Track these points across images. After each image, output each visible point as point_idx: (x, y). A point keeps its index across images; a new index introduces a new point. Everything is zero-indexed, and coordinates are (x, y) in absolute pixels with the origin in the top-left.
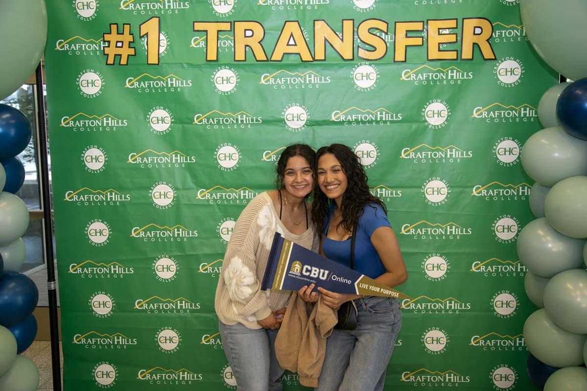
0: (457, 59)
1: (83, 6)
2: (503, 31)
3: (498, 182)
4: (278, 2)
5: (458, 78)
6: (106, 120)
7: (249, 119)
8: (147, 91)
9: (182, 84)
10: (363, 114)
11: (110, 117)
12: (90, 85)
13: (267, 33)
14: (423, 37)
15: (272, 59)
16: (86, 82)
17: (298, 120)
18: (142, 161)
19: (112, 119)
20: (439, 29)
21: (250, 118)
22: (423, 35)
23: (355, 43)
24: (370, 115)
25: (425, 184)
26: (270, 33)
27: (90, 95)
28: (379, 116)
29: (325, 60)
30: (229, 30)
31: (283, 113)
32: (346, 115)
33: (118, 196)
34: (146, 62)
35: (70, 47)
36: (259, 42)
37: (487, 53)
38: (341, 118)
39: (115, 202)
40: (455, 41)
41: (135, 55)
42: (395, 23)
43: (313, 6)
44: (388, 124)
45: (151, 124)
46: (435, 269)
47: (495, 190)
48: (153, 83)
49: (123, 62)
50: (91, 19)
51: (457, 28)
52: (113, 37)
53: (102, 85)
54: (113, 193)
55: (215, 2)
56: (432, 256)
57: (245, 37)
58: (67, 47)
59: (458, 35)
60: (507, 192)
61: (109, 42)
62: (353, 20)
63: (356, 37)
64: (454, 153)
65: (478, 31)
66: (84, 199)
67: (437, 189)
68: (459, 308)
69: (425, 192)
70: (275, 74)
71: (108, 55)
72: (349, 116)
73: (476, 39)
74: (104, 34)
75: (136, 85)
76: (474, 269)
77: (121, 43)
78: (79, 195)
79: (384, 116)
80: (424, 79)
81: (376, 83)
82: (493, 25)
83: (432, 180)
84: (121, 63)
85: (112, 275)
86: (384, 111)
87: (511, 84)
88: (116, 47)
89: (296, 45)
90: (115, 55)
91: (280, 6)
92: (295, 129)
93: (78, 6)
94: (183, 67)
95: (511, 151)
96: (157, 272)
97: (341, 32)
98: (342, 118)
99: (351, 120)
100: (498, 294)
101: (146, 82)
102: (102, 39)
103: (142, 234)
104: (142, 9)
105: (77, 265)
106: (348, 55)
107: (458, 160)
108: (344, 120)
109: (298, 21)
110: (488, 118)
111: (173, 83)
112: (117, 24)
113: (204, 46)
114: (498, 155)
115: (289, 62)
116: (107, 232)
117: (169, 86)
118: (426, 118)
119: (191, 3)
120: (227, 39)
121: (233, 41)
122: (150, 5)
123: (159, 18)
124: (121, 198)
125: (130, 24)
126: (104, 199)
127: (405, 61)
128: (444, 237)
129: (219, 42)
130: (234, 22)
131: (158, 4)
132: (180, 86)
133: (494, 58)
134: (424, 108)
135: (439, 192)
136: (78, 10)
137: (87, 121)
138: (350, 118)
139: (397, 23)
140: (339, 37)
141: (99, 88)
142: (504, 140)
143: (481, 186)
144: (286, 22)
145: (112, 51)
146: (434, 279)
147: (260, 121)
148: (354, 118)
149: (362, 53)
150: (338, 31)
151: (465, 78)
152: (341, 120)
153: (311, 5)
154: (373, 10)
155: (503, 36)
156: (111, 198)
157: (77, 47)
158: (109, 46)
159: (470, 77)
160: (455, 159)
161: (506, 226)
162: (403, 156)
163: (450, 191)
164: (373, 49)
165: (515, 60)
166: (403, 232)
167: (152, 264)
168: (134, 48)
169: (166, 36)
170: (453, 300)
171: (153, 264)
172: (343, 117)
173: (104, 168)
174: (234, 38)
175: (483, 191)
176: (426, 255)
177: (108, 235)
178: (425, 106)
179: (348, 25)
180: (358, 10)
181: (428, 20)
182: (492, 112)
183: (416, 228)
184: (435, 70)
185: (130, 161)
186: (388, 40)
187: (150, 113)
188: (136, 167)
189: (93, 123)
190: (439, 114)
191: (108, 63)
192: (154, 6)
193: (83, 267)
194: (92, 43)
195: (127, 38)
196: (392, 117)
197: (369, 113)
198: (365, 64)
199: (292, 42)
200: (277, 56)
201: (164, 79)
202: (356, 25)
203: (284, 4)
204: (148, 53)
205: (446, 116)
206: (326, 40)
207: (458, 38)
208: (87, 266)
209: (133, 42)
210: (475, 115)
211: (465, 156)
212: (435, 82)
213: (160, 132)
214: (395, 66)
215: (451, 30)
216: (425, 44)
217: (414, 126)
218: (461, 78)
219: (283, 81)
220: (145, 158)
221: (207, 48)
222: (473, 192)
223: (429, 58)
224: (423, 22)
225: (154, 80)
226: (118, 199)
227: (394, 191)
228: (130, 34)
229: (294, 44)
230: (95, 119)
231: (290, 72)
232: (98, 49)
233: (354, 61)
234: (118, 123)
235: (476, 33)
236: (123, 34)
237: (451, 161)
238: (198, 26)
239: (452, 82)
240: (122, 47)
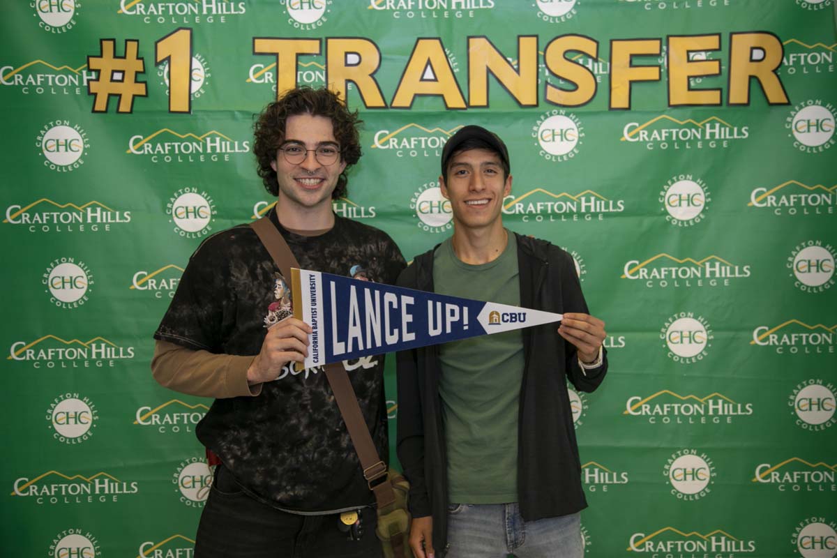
0: (721, 104)
1: (51, 6)
2: (802, 55)
3: (798, 320)
4: (404, 5)
5: (723, 137)
6: (92, 212)
7: (352, 211)
8: (168, 159)
9: (232, 147)
10: (556, 200)
11: (99, 206)
12: (62, 148)
13: (386, 59)
14: (660, 67)
15: (394, 105)
16: (55, 143)
17: (440, 212)
18: (158, 285)
19: (103, 210)
20: (688, 52)
21: (354, 209)
22: (660, 61)
23: (540, 75)
24: (569, 204)
25: (667, 324)
26: (391, 60)
27: (61, 167)
28: (584, 204)
29: (487, 106)
30: (318, 52)
31: (413, 200)
32: (526, 203)
33: (111, 350)
34: (168, 109)
35: (24, 80)
36: (372, 75)
37: (775, 94)
38: (517, 209)
39: (106, 361)
40: (717, 72)
41: (146, 96)
42: (611, 41)
43: (465, 12)
44: (600, 218)
45: (176, 219)
46: (689, 477)
47: (793, 336)
48: (179, 146)
49: (125, 107)
50: (64, 30)
51: (720, 49)
52: (106, 63)
53: (85, 150)
54: (103, 345)
55: (292, 3)
56: (683, 454)
57: (347, 65)
58: (18, 79)
59: (723, 62)
60: (815, 339)
61: (98, 72)
62: (537, 36)
63: (542, 66)
64: (717, 269)
65: (758, 54)
66: (47, 356)
67: (688, 333)
68: (734, 550)
69: (667, 339)
70: (399, 131)
71: (95, 95)
72: (531, 205)
73: (753, 69)
74: (88, 57)
75: (148, 148)
76: (759, 477)
77: (121, 74)
78: (37, 349)
79: (592, 204)
80: (663, 139)
81: (577, 146)
82: (784, 43)
83: (679, 317)
84: (120, 110)
85: (95, 497)
86: (593, 195)
87: (817, 148)
88: (112, 80)
89: (436, 80)
90: (110, 95)
91: (408, 10)
92: (434, 228)
93: (41, 6)
94: (234, 117)
95: (819, 266)
96: (182, 488)
97: (516, 57)
98: (519, 208)
99: (534, 212)
100: (805, 524)
101: (166, 144)
102: (86, 65)
103: (156, 420)
104: (160, 13)
105: (30, 480)
106: (528, 98)
107: (726, 283)
108: (523, 212)
109: (439, 39)
110: (777, 207)
111: (215, 147)
112: (114, 40)
113: (272, 81)
114: (797, 273)
115: (424, 110)
116: (90, 416)
117: (209, 151)
118: (668, 208)
119: (249, 4)
120: (314, 69)
121: (324, 72)
122: (174, 7)
123: (190, 29)
124: (117, 353)
125: (137, 41)
126: (86, 356)
127: (629, 108)
128: (703, 420)
129: (299, 73)
130: (327, 38)
131: (190, 5)
132: (228, 151)
133: (786, 101)
134: (664, 190)
135: (692, 338)
136: (40, 13)
137: (55, 214)
138: (533, 209)
139: (614, 43)
140: (512, 66)
141: (79, 154)
142: (807, 246)
143: (767, 328)
144: (419, 39)
145: (103, 89)
146: (688, 496)
147: (372, 214)
148: (539, 208)
149: (554, 95)
150: (511, 55)
151: (736, 136)
152: (517, 212)
153: (462, 10)
154: (572, 18)
155: (802, 63)
156: (99, 354)
157: (39, 79)
158: (98, 79)
159: (744, 135)
160: (720, 280)
161: (815, 400)
162: (627, 274)
163: (712, 337)
164: (572, 87)
165: (823, 105)
166: (630, 410)
167: (172, 475)
168: (145, 82)
169: (204, 62)
170: (723, 535)
171: (176, 475)
172: (519, 206)
173: (86, 299)
174: (327, 68)
175: (771, 336)
176: (673, 451)
177: (90, 422)
178: (666, 187)
179: (528, 46)
180: (545, 19)
181: (668, 37)
182: (784, 197)
183: (652, 404)
184: (682, 123)
185: (136, 285)
186: (598, 71)
187: (172, 199)
188: (147, 297)
189: (66, 218)
190: (690, 200)
191: (96, 109)
192: (181, 9)
193: (40, 484)
194: (67, 72)
195: (132, 64)
196: (607, 206)
197: (565, 200)
198: (558, 114)
199: (429, 75)
200: (403, 99)
201: (200, 138)
202: (542, 46)
203: (415, 8)
204: (169, 93)
205: (703, 205)
206: (489, 71)
207: (723, 67)
208: (48, 481)
209: (144, 72)
210: (754, 202)
211: (737, 275)
212: (682, 143)
213: (190, 234)
214: (611, 118)
215: (710, 53)
216: (664, 78)
217: (647, 222)
218: (728, 137)
219: (413, 143)
220: (164, 281)
221: (277, 84)
222: (752, 339)
223: (672, 103)
224: (660, 39)
225: (181, 141)
226: (111, 355)
227: (612, 338)
228: (138, 58)
229: (432, 77)
230: (71, 210)
231: (426, 127)
232: (77, 83)
233: (538, 109)
234: (113, 217)
235: (754, 58)
236: (124, 57)
237: (713, 283)
238: (262, 46)
239: (712, 145)
240: (122, 81)
